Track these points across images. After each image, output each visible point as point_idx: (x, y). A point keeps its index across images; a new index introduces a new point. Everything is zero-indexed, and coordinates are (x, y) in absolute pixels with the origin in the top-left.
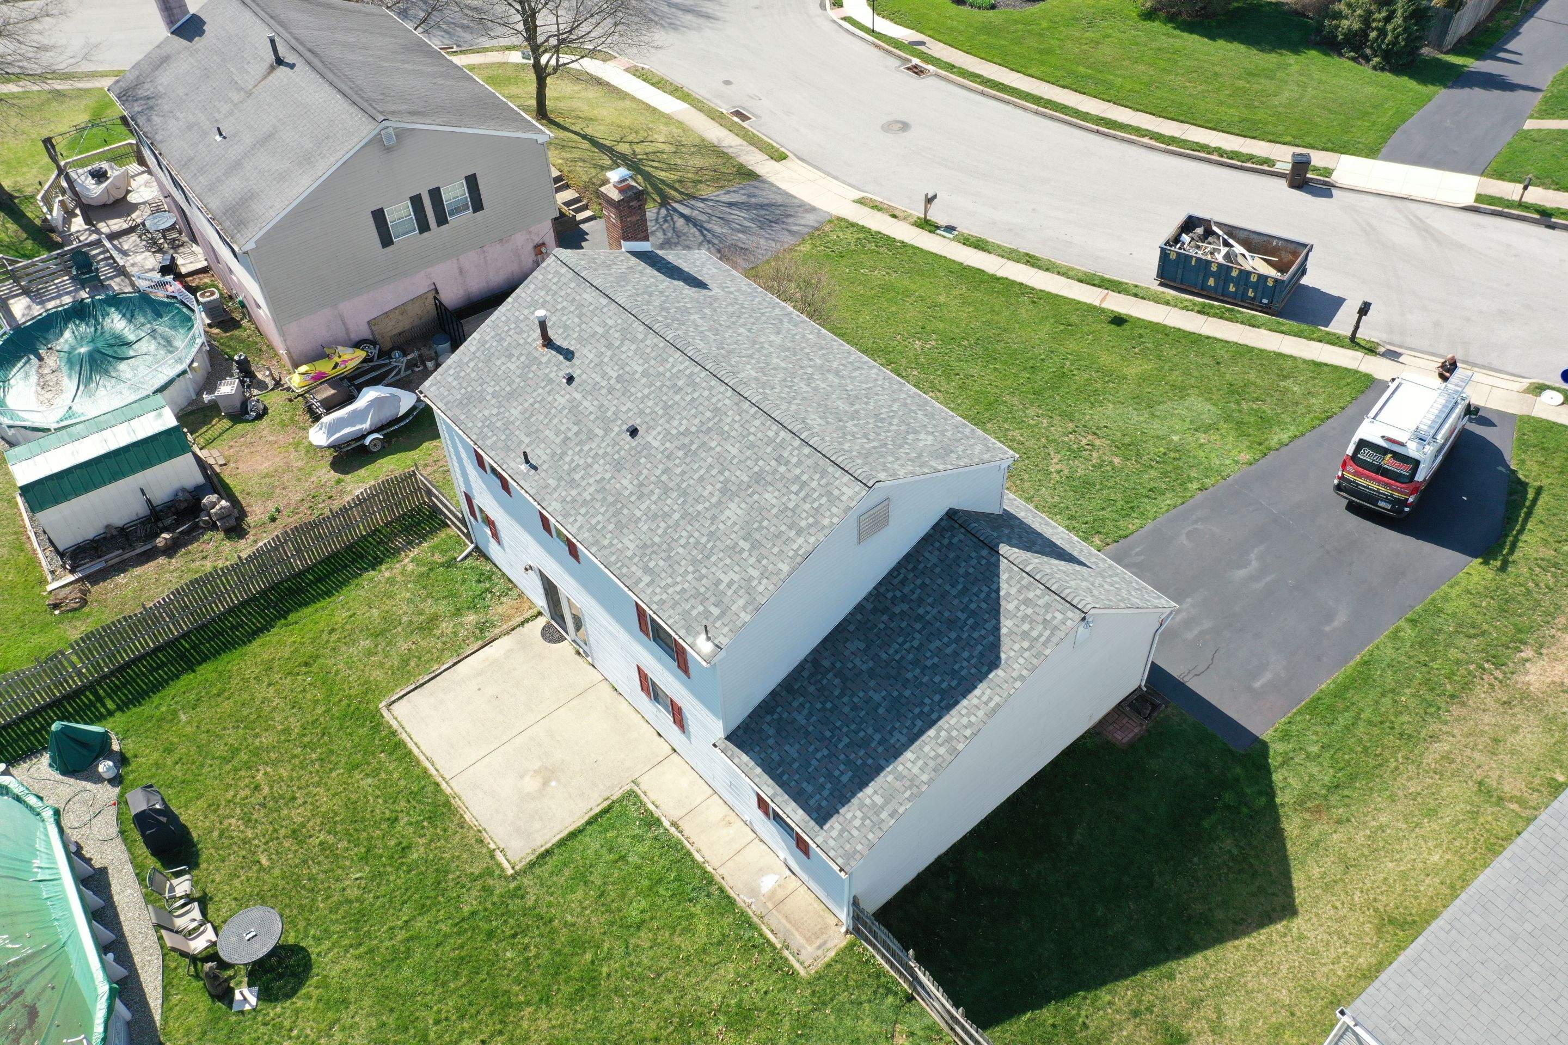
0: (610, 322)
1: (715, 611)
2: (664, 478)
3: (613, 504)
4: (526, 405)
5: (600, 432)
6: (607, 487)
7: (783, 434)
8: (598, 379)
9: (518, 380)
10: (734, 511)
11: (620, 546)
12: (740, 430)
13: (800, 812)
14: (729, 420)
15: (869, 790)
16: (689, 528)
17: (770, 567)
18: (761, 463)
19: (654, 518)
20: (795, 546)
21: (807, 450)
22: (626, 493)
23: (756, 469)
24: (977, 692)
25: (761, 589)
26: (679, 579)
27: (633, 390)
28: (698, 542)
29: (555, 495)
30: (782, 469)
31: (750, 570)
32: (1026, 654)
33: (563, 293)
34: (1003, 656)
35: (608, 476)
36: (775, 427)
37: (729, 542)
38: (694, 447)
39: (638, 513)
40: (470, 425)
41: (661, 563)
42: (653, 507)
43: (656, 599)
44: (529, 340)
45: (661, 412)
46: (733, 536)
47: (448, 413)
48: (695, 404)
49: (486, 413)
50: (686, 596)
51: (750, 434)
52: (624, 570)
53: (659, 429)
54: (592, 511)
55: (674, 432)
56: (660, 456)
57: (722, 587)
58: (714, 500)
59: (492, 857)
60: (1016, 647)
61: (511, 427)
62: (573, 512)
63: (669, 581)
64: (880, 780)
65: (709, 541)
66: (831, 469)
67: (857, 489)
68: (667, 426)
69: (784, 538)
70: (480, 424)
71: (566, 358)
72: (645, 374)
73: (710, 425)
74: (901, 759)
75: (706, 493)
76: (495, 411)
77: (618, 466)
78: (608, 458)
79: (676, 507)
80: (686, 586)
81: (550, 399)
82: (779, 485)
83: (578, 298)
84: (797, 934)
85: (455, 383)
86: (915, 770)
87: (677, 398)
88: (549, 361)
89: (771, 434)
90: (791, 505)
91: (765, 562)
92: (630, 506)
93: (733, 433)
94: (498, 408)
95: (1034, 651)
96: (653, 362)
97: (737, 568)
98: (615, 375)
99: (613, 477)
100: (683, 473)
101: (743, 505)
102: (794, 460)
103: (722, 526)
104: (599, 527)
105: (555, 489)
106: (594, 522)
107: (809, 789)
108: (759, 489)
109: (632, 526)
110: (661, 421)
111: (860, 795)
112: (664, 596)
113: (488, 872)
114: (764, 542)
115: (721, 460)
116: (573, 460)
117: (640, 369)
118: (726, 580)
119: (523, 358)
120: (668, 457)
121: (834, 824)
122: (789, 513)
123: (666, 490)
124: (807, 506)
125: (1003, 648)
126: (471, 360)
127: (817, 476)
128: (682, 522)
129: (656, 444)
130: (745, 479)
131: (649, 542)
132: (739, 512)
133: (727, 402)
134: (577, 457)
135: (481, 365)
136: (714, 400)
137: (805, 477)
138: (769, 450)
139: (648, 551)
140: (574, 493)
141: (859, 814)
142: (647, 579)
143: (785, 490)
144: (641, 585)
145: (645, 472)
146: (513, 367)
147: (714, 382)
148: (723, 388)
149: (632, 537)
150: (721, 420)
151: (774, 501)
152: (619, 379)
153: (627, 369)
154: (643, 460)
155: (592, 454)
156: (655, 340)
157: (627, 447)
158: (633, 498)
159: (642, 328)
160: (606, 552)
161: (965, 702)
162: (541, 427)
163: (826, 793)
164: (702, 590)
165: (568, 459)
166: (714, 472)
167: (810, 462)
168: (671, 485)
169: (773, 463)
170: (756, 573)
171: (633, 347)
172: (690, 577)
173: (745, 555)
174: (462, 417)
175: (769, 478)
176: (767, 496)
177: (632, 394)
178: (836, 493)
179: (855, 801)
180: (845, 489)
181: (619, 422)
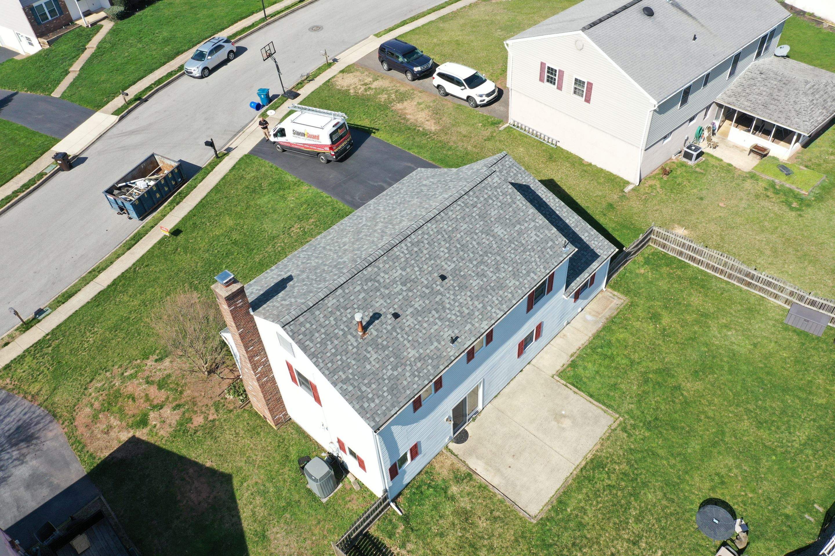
0: (358, 288)
1: (550, 244)
2: (475, 263)
3: (487, 291)
4: (408, 345)
5: (439, 297)
6: (476, 294)
7: (459, 203)
8: (400, 297)
9: (386, 352)
10: (499, 230)
11: (512, 288)
12: (453, 222)
13: (594, 263)
14: (446, 227)
15: (583, 237)
16: (506, 252)
17: (530, 217)
18: (474, 215)
19: (498, 269)
20: (521, 205)
21: (471, 193)
22: (482, 283)
23: (477, 217)
24: (540, 195)
25: (541, 222)
26: (533, 259)
27: (413, 277)
28: (514, 249)
29: (477, 325)
30: (479, 205)
31: (530, 226)
32: (524, 176)
33: (322, 320)
34: (524, 184)
35: (469, 294)
36: (455, 206)
37: (515, 234)
38: (459, 246)
39: (494, 278)
40: (415, 386)
41: (524, 267)
42: (491, 270)
43: (543, 270)
44: (355, 344)
45: (432, 262)
46: (512, 232)
47: (401, 405)
48: (432, 243)
49: (408, 374)
50: (542, 256)
51: (456, 218)
52: (527, 286)
53: (443, 263)
54: (490, 303)
55: (447, 255)
56: (461, 264)
57: (538, 239)
58: (491, 239)
59: (615, 429)
60: (521, 179)
61: (423, 356)
62: (489, 314)
63: (534, 264)
64: (578, 233)
65: (514, 243)
66: (483, 185)
67: (495, 176)
68: (443, 259)
69: (516, 209)
70: (416, 379)
71: (378, 319)
72: (403, 269)
73: (446, 236)
74: (569, 224)
75: (487, 242)
76: (408, 368)
77: (462, 287)
78: (457, 293)
79: (493, 258)
80: (537, 256)
81: (407, 329)
82: (488, 208)
83: (330, 310)
84: (610, 306)
85: (377, 401)
86: (573, 220)
87: (425, 252)
88: (376, 330)
89: (458, 208)
90: (499, 204)
91: (527, 219)
92: (489, 282)
93: (454, 226)
94: (406, 365)
95: (523, 173)
96: (397, 264)
97: (529, 232)
98: (400, 287)
99: (470, 291)
100: (473, 252)
101: (496, 226)
102: (475, 199)
103: (506, 237)
104: (500, 299)
105: (473, 325)
106: (497, 302)
107: (584, 259)
108: (489, 217)
109: (502, 281)
110: (439, 262)
111: (585, 241)
112: (542, 267)
113: (624, 430)
114: (517, 219)
115: (469, 233)
116: (455, 314)
117: (400, 272)
118: (535, 237)
119: (370, 349)
120: (463, 260)
121: (598, 251)
122: (503, 206)
123: (482, 262)
124: (501, 198)
125: (521, 183)
126: (360, 389)
127: (486, 191)
128: (502, 255)
129: (453, 265)
130: (482, 223)
131: (512, 273)
132: (500, 228)
133: (434, 226)
134: (453, 312)
135: (366, 381)
136: (431, 233)
137: (486, 196)
138: (467, 210)
139: (517, 273)
140: (477, 313)
141: (593, 242)
142: (532, 275)
143: (491, 206)
144: (536, 277)
145: (469, 272)
146: (375, 356)
147: (420, 232)
148: (425, 227)
149: (508, 282)
150: (445, 230)
151: (496, 211)
152: (404, 284)
153: (397, 279)
154: (462, 273)
155: (452, 303)
156: (381, 261)
157: (452, 282)
158: (485, 280)
159: (369, 269)
160: (516, 295)
161: (544, 199)
162: (427, 335)
163: (585, 253)
164: (539, 248)
165: (454, 317)
166: (476, 237)
167: (477, 193)
168: (479, 260)
169: (475, 209)
170: (533, 224)
171: (382, 275)
172: (532, 254)
173: (523, 227)
174: (408, 392)
175: (484, 212)
176: (493, 214)
177: (416, 277)
178: (496, 185)
179: (587, 243)
180: (494, 181)
181: (434, 286)
